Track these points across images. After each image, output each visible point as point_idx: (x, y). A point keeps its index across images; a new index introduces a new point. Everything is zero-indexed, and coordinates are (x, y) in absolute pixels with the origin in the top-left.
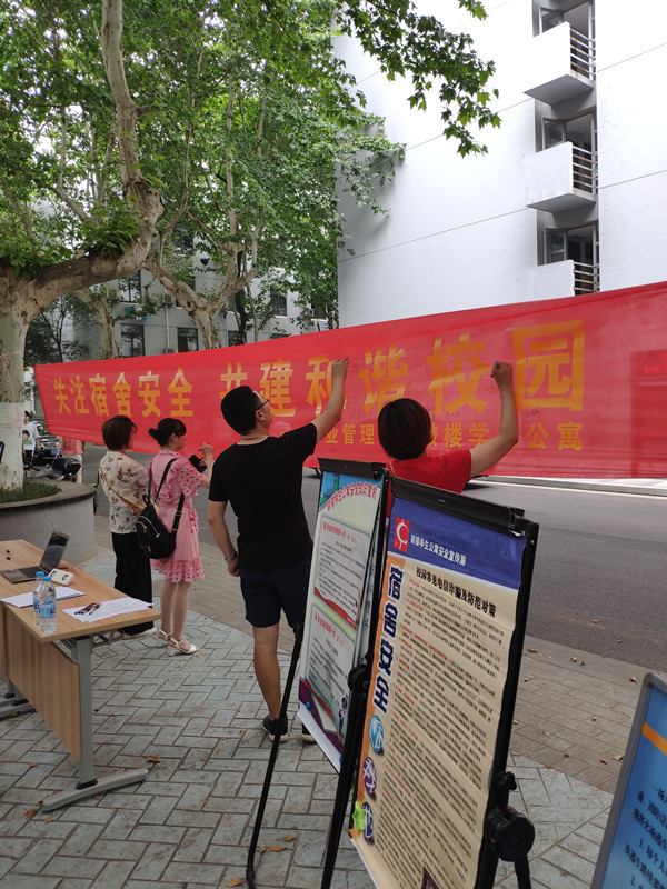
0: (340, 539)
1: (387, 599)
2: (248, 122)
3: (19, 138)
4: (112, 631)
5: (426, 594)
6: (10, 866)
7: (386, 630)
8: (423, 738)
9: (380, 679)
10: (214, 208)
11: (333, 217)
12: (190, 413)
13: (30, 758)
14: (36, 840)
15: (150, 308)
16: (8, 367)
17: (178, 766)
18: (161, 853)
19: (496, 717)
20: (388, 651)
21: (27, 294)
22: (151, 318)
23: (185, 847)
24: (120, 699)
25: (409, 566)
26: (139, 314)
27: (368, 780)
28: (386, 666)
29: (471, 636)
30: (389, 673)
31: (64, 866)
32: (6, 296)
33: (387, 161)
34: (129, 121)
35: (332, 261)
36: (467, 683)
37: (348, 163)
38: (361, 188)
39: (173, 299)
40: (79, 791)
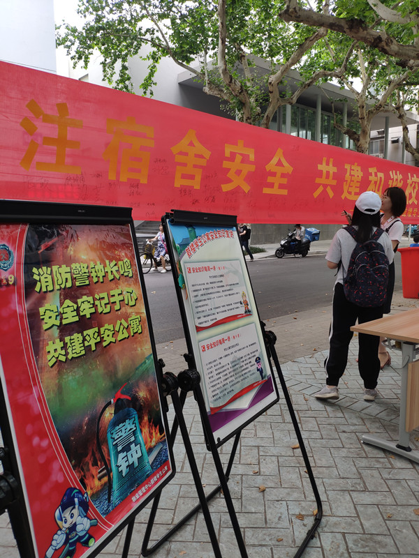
12: (285, 192)
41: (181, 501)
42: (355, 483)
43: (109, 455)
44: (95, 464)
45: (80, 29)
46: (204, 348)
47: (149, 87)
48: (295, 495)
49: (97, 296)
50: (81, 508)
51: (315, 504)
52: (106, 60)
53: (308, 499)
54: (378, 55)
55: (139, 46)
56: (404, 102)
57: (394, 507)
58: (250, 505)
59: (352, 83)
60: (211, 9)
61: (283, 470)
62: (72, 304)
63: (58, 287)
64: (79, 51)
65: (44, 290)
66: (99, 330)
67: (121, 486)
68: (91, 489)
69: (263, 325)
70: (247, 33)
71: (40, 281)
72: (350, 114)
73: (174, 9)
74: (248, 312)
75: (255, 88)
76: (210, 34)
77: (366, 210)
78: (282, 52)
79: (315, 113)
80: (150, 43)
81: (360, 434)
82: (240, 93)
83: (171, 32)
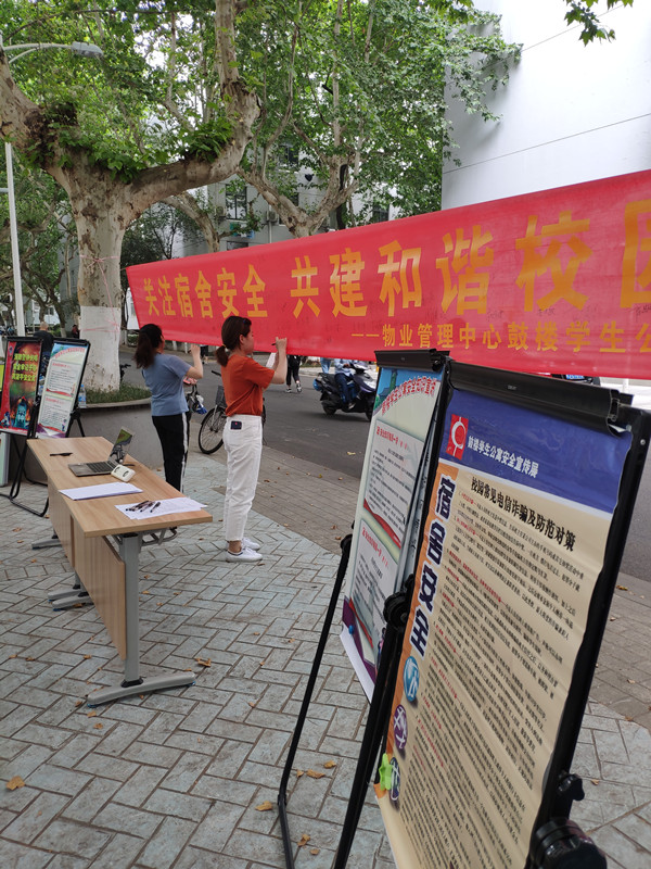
0: (392, 445)
1: (435, 517)
2: (357, 29)
3: (133, 52)
4: (163, 531)
5: (481, 513)
6: (47, 756)
7: (430, 554)
8: (463, 697)
9: (420, 613)
10: (322, 122)
11: (440, 124)
12: (264, 314)
13: (85, 651)
14: (76, 733)
15: (253, 225)
16: (105, 271)
17: (228, 673)
18: (195, 763)
19: (562, 693)
20: (431, 581)
21: (123, 198)
22: (254, 234)
23: (221, 760)
24: (182, 599)
25: (463, 477)
26: (243, 231)
27: (399, 732)
28: (427, 599)
29: (536, 575)
30: (430, 608)
31: (96, 764)
32: (103, 200)
33: (501, 64)
34: (228, 17)
35: (438, 173)
36: (525, 637)
37: (459, 67)
38: (471, 93)
39: (277, 216)
40: (123, 689)
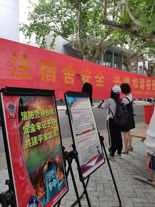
41: (67, 201)
42: (133, 194)
43: (46, 183)
44: (41, 187)
45: (28, 25)
46: (79, 142)
47: (53, 46)
48: (111, 199)
49: (42, 122)
50: (36, 204)
51: (119, 203)
52: (37, 36)
53: (115, 200)
54: (134, 37)
55: (49, 32)
56: (144, 53)
57: (148, 204)
58: (94, 203)
59: (125, 46)
60: (75, 19)
61: (105, 189)
62: (34, 125)
63: (29, 119)
64: (28, 33)
65: (25, 120)
66: (43, 135)
67: (50, 195)
68: (40, 196)
69: (99, 133)
70: (88, 28)
71: (23, 117)
72: (124, 57)
73: (62, 19)
74: (94, 129)
75: (91, 47)
76: (75, 28)
77: (117, 92)
78: (100, 35)
79: (112, 57)
80: (53, 31)
81: (134, 175)
82: (85, 49)
83: (61, 27)
